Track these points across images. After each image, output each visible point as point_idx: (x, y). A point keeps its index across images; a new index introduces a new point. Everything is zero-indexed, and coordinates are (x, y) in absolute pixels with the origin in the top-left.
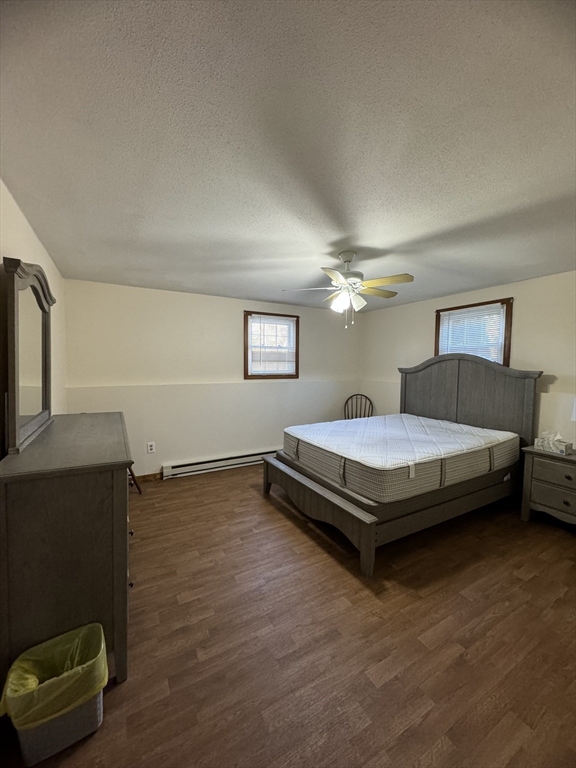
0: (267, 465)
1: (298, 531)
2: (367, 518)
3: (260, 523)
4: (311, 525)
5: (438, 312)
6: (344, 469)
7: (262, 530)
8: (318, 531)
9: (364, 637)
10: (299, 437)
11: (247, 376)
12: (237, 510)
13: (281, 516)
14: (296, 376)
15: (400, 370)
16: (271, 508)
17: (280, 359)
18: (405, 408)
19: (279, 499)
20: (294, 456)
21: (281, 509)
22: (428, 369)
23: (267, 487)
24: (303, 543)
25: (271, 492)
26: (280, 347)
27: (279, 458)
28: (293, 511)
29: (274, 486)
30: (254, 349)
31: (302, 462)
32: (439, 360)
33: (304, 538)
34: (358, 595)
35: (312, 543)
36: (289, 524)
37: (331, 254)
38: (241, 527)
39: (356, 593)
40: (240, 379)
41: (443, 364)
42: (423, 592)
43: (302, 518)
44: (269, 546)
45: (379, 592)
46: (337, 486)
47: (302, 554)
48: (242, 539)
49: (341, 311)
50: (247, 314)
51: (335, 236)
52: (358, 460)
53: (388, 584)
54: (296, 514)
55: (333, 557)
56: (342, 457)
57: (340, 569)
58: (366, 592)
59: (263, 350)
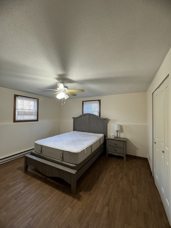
0: (27, 158)
1: (43, 184)
2: (73, 172)
3: (25, 186)
4: (48, 179)
5: (83, 102)
6: (63, 155)
7: (26, 190)
8: (52, 181)
9: (79, 222)
10: (42, 145)
11: (15, 121)
12: (11, 184)
13: (34, 179)
14: (37, 120)
15: (73, 118)
16: (29, 177)
17: (30, 114)
18: (74, 130)
19: (33, 172)
20: (40, 153)
21: (34, 176)
22: (81, 118)
23: (26, 167)
24: (46, 189)
25: (28, 170)
26: (30, 110)
27: (32, 154)
28: (40, 175)
29: (29, 166)
30: (19, 110)
31: (44, 154)
32: (84, 115)
33: (46, 186)
34: (73, 204)
35: (50, 187)
36: (39, 182)
37: (57, 79)
38: (14, 192)
39: (72, 203)
40: (12, 122)
41: (85, 116)
42: (92, 191)
43: (44, 177)
44: (30, 198)
45: (79, 198)
46: (60, 161)
47: (47, 194)
48: (16, 199)
49: (60, 99)
50: (16, 96)
51: (61, 72)
52: (68, 150)
53: (81, 193)
54: (42, 176)
55: (60, 190)
56: (62, 150)
57: (64, 195)
58: (75, 201)
59: (23, 110)
